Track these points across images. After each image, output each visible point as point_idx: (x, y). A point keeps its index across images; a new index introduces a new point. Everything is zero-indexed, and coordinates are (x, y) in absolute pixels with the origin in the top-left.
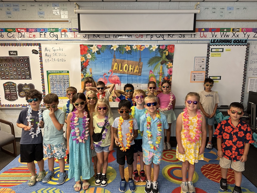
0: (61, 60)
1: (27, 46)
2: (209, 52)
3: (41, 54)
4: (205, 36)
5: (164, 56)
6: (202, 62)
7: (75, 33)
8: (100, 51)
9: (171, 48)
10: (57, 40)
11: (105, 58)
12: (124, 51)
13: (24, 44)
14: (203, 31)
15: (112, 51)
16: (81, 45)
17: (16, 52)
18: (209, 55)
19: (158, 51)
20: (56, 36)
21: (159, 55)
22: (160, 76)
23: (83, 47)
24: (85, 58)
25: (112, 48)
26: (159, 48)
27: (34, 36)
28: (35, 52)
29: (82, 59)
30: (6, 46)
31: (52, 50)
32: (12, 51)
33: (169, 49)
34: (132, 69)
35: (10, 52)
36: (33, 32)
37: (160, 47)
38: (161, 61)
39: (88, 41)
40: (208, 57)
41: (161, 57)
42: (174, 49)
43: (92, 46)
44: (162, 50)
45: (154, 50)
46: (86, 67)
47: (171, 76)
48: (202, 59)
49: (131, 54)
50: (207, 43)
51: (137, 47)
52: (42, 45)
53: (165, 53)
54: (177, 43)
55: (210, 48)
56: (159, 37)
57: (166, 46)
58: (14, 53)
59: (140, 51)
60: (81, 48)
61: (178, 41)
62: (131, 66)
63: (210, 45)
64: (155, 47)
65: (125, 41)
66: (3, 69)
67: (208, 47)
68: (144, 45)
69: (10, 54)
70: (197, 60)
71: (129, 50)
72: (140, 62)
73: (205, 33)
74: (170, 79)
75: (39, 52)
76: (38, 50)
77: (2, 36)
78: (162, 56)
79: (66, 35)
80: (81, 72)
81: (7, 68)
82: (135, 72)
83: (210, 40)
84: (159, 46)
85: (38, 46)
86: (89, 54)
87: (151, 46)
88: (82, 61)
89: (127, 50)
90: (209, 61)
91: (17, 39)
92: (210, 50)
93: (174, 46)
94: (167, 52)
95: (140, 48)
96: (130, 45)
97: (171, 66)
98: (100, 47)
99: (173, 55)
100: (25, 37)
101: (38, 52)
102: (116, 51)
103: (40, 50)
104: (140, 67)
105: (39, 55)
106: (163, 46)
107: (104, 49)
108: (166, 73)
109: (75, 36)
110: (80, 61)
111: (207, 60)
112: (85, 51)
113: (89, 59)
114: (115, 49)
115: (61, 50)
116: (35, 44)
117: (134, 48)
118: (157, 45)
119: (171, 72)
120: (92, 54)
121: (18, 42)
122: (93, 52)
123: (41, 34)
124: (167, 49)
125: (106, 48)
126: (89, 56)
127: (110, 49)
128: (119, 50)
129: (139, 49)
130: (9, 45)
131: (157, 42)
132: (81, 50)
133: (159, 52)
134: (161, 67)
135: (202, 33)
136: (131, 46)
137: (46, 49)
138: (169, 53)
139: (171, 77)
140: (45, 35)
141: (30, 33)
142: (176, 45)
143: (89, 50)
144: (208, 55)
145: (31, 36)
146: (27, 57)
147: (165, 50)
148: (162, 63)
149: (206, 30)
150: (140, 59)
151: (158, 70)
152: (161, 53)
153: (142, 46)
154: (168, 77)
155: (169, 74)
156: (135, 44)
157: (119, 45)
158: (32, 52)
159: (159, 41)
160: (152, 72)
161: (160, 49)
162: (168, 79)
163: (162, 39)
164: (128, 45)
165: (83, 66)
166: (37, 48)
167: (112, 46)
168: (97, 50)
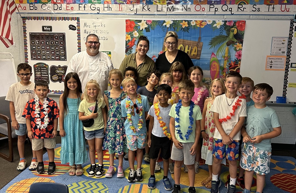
0: (102, 39)
1: (64, 20)
2: (292, 31)
3: (79, 30)
4: (288, 10)
5: (231, 35)
6: (282, 43)
7: (121, 5)
8: (150, 28)
9: (241, 25)
10: (98, 13)
11: (155, 36)
12: (180, 28)
13: (60, 19)
14: (285, 4)
15: (164, 28)
16: (126, 21)
17: (51, 27)
18: (293, 35)
19: (223, 28)
20: (98, 9)
21: (225, 33)
22: (225, 60)
23: (129, 22)
24: (131, 36)
25: (164, 24)
26: (225, 24)
27: (72, 8)
28: (72, 28)
29: (127, 38)
30: (39, 20)
31: (92, 26)
32: (45, 27)
33: (238, 26)
34: (188, 51)
35: (43, 27)
36: (71, 3)
37: (227, 23)
38: (227, 41)
39: (136, 16)
40: (291, 38)
41: (227, 37)
42: (245, 27)
43: (140, 21)
44: (229, 27)
45: (218, 27)
46: (131, 48)
47: (240, 60)
48: (282, 40)
49: (188, 32)
50: (290, 19)
51: (197, 23)
52: (81, 20)
53: (233, 31)
54: (250, 19)
55: (293, 25)
56: (226, 10)
57: (235, 22)
58: (48, 29)
59: (200, 27)
60: (126, 24)
61: (251, 16)
62: (187, 47)
63: (293, 22)
64: (219, 23)
65: (181, 16)
66: (34, 47)
67: (291, 24)
68: (206, 21)
69: (43, 30)
70: (275, 41)
71: (185, 27)
72: (199, 42)
73: (288, 6)
74: (238, 65)
75: (77, 28)
76: (76, 25)
77: (36, 8)
78: (229, 35)
79: (109, 8)
80: (125, 54)
81: (39, 46)
82: (192, 55)
83: (293, 15)
84: (225, 22)
85: (76, 21)
86: (136, 32)
87: (214, 22)
88: (127, 40)
89: (184, 27)
90: (291, 43)
91: (52, 12)
92: (293, 29)
93: (245, 22)
94: (236, 30)
95: (201, 25)
96: (187, 21)
97: (241, 48)
98: (149, 23)
99: (244, 34)
100: (61, 9)
101: (75, 27)
102: (170, 28)
103: (79, 26)
104: (199, 49)
105: (76, 31)
106: (230, 22)
107: (155, 26)
108: (234, 57)
109: (121, 9)
110: (125, 39)
111: (289, 41)
112: (131, 27)
113: (136, 38)
114: (168, 26)
115: (103, 26)
116: (73, 19)
117: (192, 24)
118: (223, 21)
119: (240, 55)
120: (139, 31)
121: (53, 16)
122: (141, 29)
123: (80, 6)
124: (235, 27)
125: (157, 24)
126: (136, 34)
127: (162, 25)
128: (173, 26)
129: (198, 26)
130: (43, 18)
131: (222, 17)
132: (127, 27)
133: (225, 30)
134: (226, 50)
135: (284, 6)
136: (189, 22)
137: (85, 24)
138: (238, 31)
139: (239, 62)
140: (85, 7)
141: (68, 5)
142: (248, 22)
143: (137, 27)
144: (291, 35)
145: (68, 8)
146: (63, 33)
147: (232, 27)
148: (228, 45)
149: (289, 2)
150: (200, 38)
151: (222, 53)
152: (227, 31)
153: (203, 21)
154: (236, 62)
155: (237, 59)
156: (193, 20)
157: (173, 21)
158: (69, 28)
159: (225, 16)
160: (215, 55)
161: (226, 26)
162: (235, 64)
163: (230, 13)
164: (185, 21)
165: (128, 46)
166: (74, 23)
167: (164, 22)
168: (146, 26)
